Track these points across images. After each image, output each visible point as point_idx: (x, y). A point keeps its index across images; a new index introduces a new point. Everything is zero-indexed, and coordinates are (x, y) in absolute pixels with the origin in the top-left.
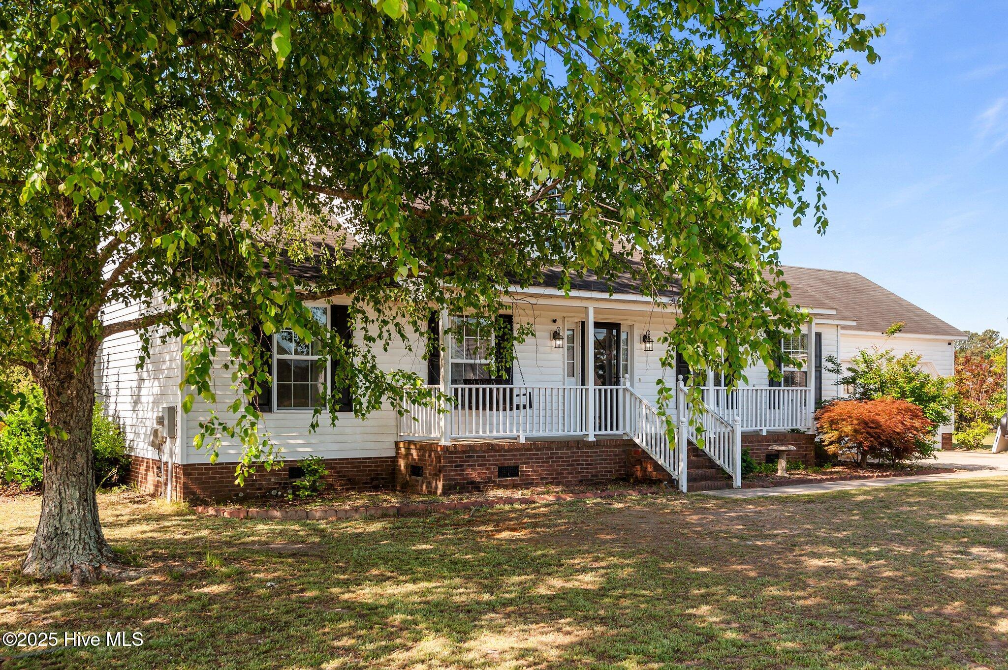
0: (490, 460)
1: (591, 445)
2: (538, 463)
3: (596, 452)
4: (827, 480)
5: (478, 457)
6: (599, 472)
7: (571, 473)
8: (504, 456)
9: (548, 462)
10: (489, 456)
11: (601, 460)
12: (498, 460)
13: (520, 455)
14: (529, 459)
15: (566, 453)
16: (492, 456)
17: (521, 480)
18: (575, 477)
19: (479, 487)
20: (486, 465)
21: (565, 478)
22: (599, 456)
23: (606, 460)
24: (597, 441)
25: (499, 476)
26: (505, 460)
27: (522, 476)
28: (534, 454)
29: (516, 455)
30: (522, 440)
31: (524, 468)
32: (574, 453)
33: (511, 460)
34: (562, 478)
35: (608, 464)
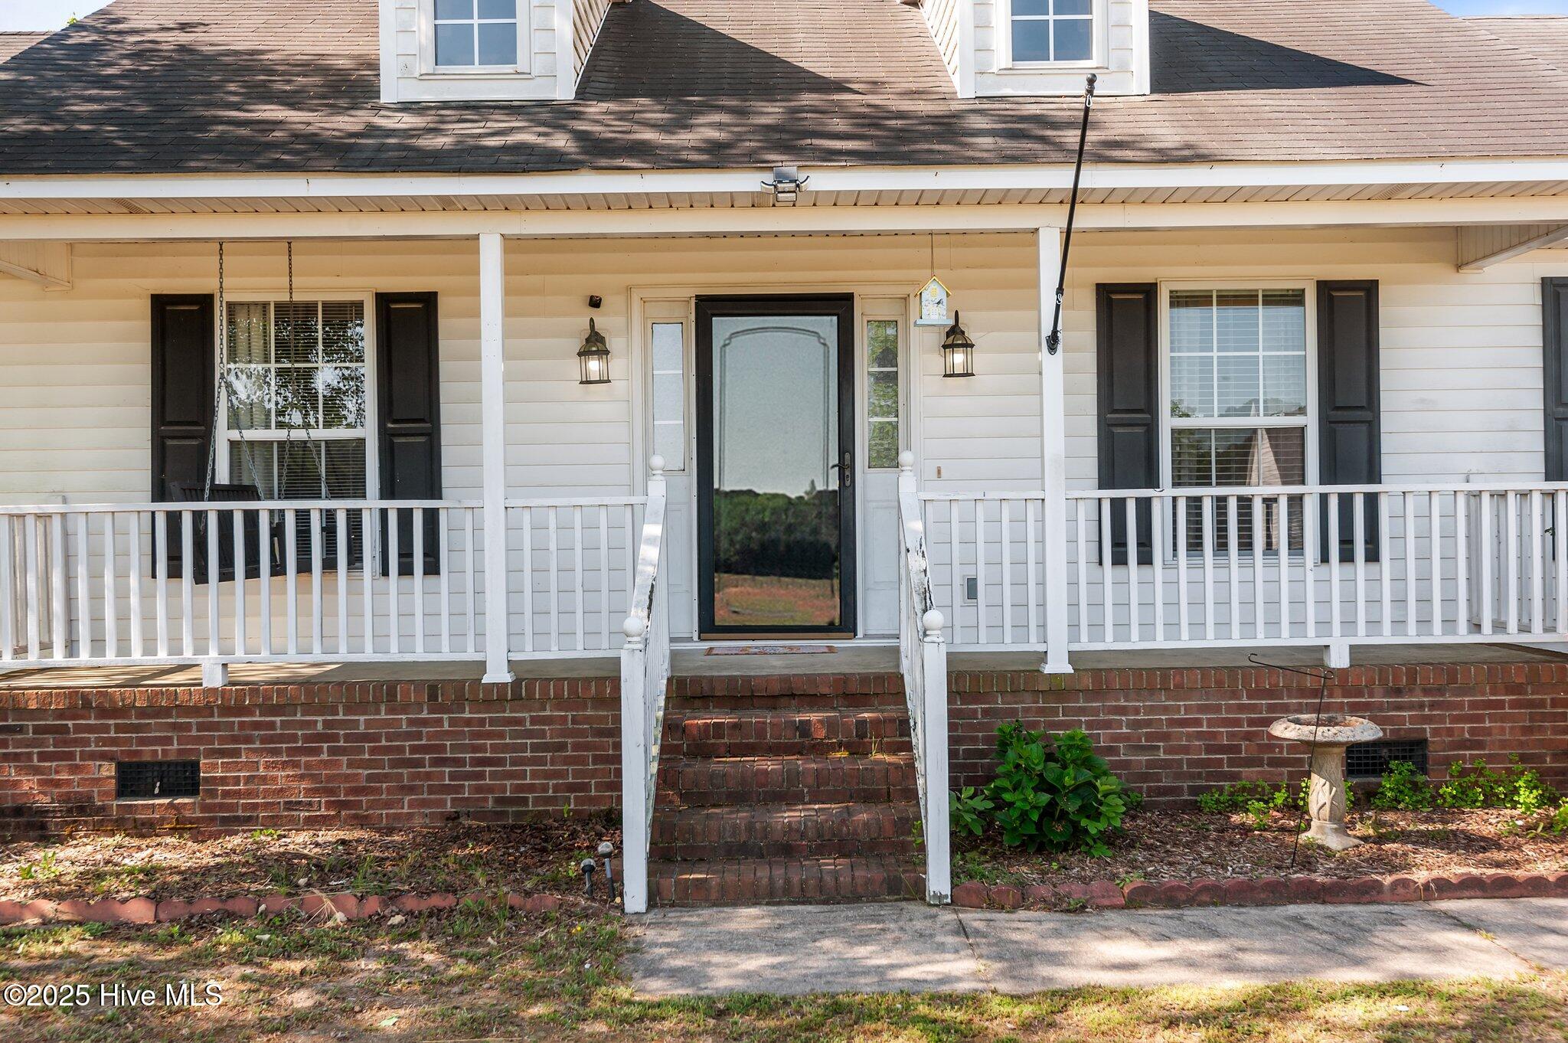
0: (86, 742)
1: (496, 697)
2: (275, 752)
3: (519, 722)
4: (1471, 887)
5: (37, 730)
6: (531, 788)
7: (412, 790)
8: (136, 728)
9: (317, 751)
10: (78, 729)
11: (535, 748)
12: (114, 742)
13: (201, 727)
14: (235, 739)
15: (386, 723)
16: (90, 729)
17: (205, 808)
18: (424, 803)
19: (43, 826)
20: (70, 756)
21: (388, 805)
22: (530, 734)
23: (562, 747)
24: (516, 684)
25: (121, 793)
26: (142, 741)
27: (212, 794)
28: (257, 726)
29: (187, 727)
30: (214, 679)
31: (211, 769)
32: (425, 722)
33: (168, 741)
34: (372, 805)
35: (567, 761)
